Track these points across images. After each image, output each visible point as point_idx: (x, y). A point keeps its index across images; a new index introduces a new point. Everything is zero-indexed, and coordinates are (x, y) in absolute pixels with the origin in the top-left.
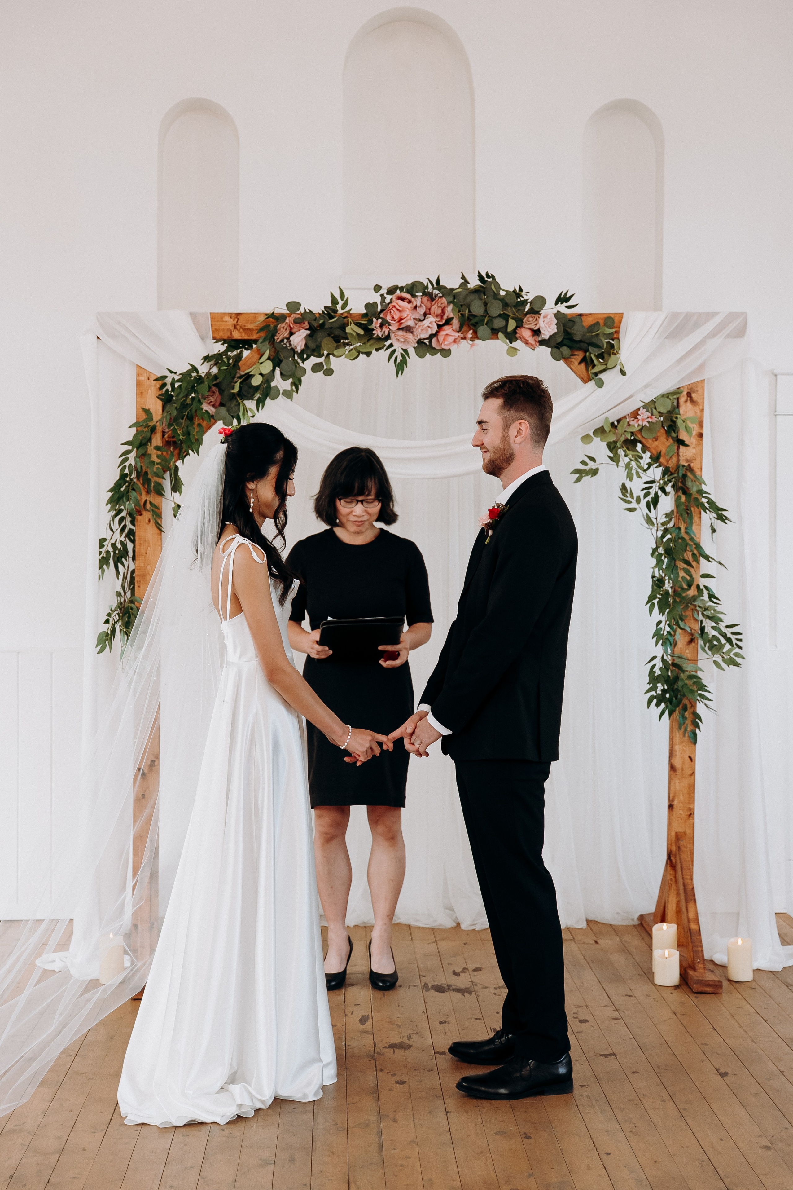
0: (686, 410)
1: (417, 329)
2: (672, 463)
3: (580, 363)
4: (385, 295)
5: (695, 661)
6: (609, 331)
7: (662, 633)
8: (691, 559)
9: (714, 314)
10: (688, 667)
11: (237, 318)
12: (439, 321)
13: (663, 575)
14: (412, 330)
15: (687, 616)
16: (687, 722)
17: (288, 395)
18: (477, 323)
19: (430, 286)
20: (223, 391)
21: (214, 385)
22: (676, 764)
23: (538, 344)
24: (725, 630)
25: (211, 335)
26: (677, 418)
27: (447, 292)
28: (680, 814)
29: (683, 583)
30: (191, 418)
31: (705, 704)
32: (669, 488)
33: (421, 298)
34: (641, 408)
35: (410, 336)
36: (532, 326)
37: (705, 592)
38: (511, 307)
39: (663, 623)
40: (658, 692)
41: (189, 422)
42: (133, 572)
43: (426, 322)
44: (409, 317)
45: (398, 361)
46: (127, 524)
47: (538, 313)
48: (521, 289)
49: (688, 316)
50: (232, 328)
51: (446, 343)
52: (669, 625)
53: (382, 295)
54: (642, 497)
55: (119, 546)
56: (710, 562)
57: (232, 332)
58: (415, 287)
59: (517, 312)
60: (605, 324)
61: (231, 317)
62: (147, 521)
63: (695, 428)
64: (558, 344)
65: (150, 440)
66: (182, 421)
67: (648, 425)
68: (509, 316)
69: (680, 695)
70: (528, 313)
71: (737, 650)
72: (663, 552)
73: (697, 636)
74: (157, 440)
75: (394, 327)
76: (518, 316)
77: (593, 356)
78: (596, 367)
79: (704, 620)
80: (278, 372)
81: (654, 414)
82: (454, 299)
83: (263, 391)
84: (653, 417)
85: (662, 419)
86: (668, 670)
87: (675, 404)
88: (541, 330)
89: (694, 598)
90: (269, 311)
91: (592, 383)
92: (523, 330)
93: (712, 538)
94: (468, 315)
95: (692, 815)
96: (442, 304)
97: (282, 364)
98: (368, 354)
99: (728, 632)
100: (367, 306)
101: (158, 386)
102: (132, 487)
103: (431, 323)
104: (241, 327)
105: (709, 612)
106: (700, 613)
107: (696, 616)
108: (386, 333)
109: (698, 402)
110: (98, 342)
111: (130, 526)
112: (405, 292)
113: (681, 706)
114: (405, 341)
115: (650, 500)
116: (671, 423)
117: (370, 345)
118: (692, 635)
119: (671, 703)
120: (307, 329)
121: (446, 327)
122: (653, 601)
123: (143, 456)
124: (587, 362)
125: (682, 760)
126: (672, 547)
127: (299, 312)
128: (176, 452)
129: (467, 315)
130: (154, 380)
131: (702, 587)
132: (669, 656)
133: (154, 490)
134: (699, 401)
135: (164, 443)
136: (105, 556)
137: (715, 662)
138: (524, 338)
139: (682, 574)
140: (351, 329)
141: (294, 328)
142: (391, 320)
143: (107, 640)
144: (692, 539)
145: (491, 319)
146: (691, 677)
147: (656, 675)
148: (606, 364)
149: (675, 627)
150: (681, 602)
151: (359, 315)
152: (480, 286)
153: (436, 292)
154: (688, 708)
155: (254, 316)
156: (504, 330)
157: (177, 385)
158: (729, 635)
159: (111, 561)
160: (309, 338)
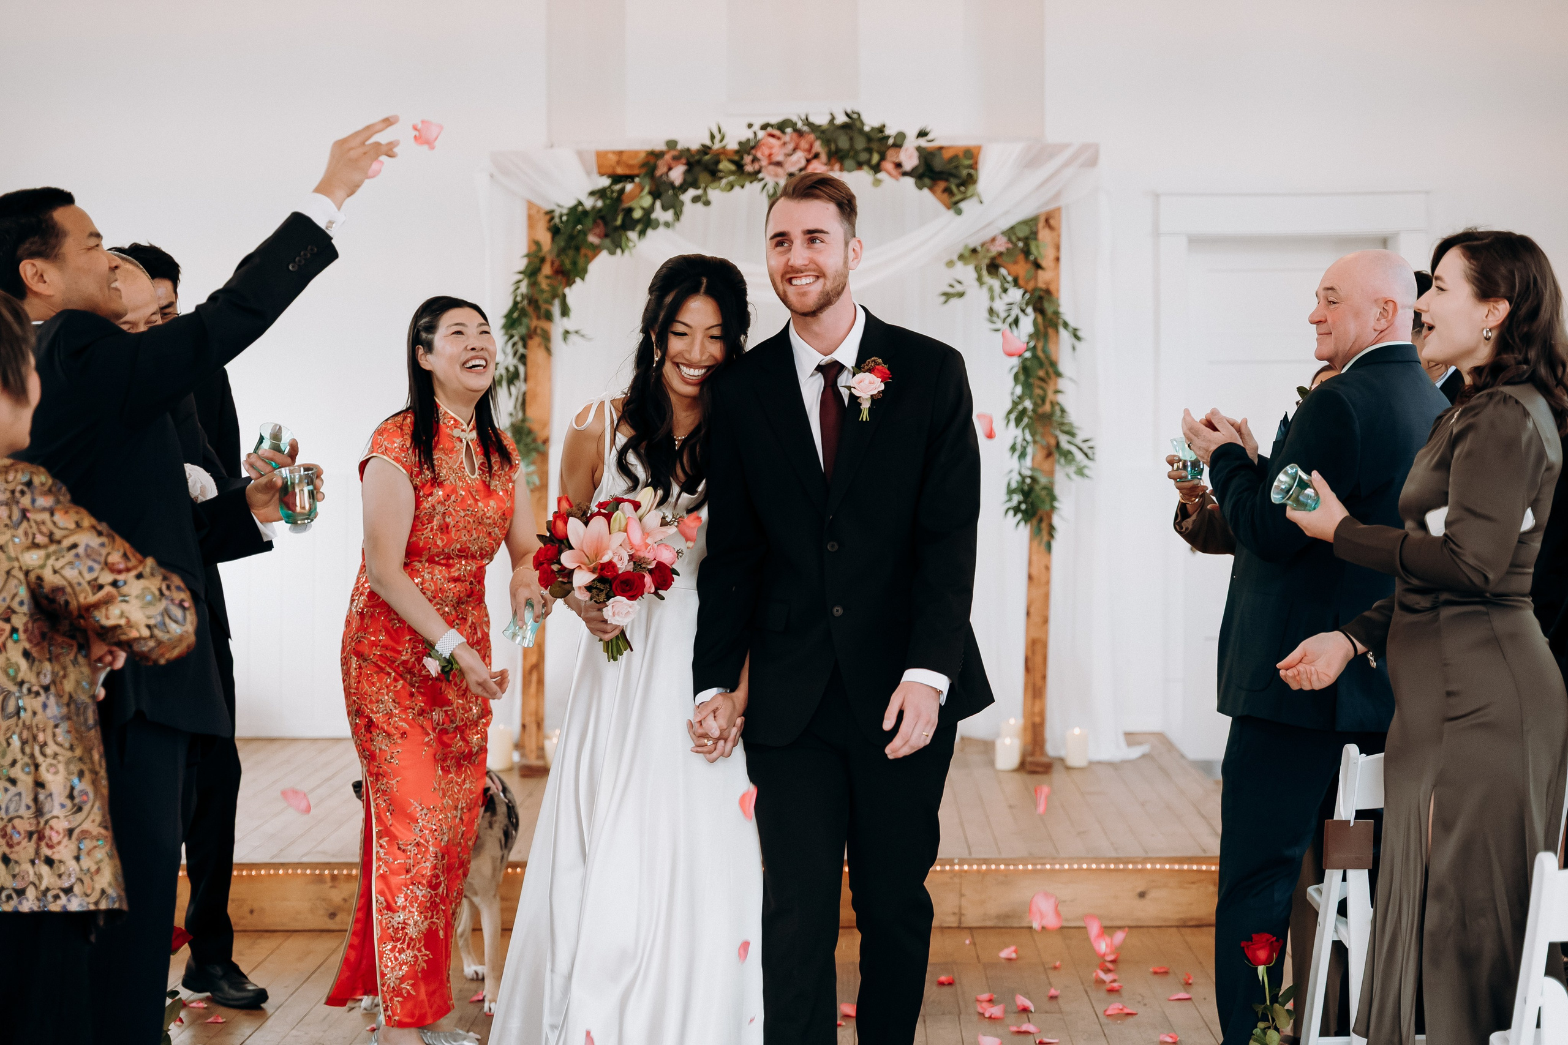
0: (1044, 234)
1: (786, 163)
2: (1030, 286)
3: (942, 192)
4: (758, 133)
5: (1051, 474)
6: (968, 162)
7: (1017, 446)
8: (1046, 378)
9: (1067, 146)
10: (1044, 480)
11: (619, 155)
12: (807, 155)
13: (1022, 393)
14: (781, 165)
15: (1044, 432)
16: (1042, 532)
17: (667, 225)
18: (843, 156)
19: (800, 125)
20: (607, 223)
21: (599, 217)
22: (1033, 574)
23: (900, 175)
24: (1080, 444)
25: (595, 170)
26: (1033, 242)
27: (815, 128)
28: (1037, 620)
29: (1039, 401)
30: (577, 249)
31: (1058, 515)
32: (1030, 310)
33: (790, 135)
34: (999, 235)
35: (779, 170)
36: (894, 159)
37: (1057, 407)
38: (874, 142)
39: (1019, 437)
40: (1013, 504)
41: (575, 252)
42: (524, 394)
43: (794, 158)
44: (778, 153)
46: (519, 348)
47: (900, 146)
48: (884, 125)
49: (1043, 148)
50: (616, 164)
52: (1025, 440)
53: (754, 132)
54: (1005, 319)
56: (1063, 380)
57: (616, 167)
58: (785, 124)
59: (880, 146)
60: (965, 156)
61: (614, 155)
62: (538, 345)
63: (1051, 254)
64: (920, 175)
65: (540, 269)
66: (569, 252)
67: (1005, 249)
68: (873, 150)
69: (1036, 507)
70: (890, 147)
71: (1090, 462)
73: (1053, 450)
74: (547, 270)
75: (764, 163)
76: (881, 150)
77: (953, 186)
78: (957, 195)
79: (1060, 434)
80: (658, 204)
81: (1012, 240)
82: (822, 135)
83: (644, 222)
84: (1010, 242)
86: (1024, 483)
87: (1032, 230)
88: (903, 163)
89: (1051, 413)
90: (649, 147)
91: (953, 209)
92: (886, 163)
94: (835, 149)
95: (1048, 622)
96: (809, 139)
97: (664, 197)
98: (743, 187)
99: (1084, 446)
100: (740, 143)
101: (547, 220)
102: (523, 313)
103: (799, 158)
104: (624, 163)
105: (1063, 428)
106: (1055, 428)
107: (1050, 431)
108: (757, 168)
110: (492, 179)
111: (521, 350)
112: (776, 129)
113: (1037, 517)
114: (776, 175)
115: (1012, 321)
116: (1028, 248)
117: (743, 179)
118: (1049, 449)
119: (1026, 514)
120: (684, 165)
121: (814, 161)
122: (1011, 416)
123: (533, 284)
124: (948, 191)
125: (1039, 570)
126: (1028, 365)
127: (676, 149)
128: (564, 279)
129: (833, 150)
130: (543, 214)
131: (1054, 403)
132: (1025, 470)
133: (544, 316)
134: (1056, 227)
135: (553, 272)
137: (1068, 474)
138: (887, 170)
140: (725, 165)
141: (672, 164)
142: (762, 156)
144: (1048, 357)
145: (857, 153)
146: (1045, 488)
147: (1013, 487)
148: (965, 194)
149: (1032, 441)
151: (731, 151)
152: (846, 123)
153: (805, 128)
154: (1044, 520)
155: (636, 153)
156: (868, 163)
157: (564, 218)
158: (1086, 450)
159: (504, 384)
160: (687, 172)
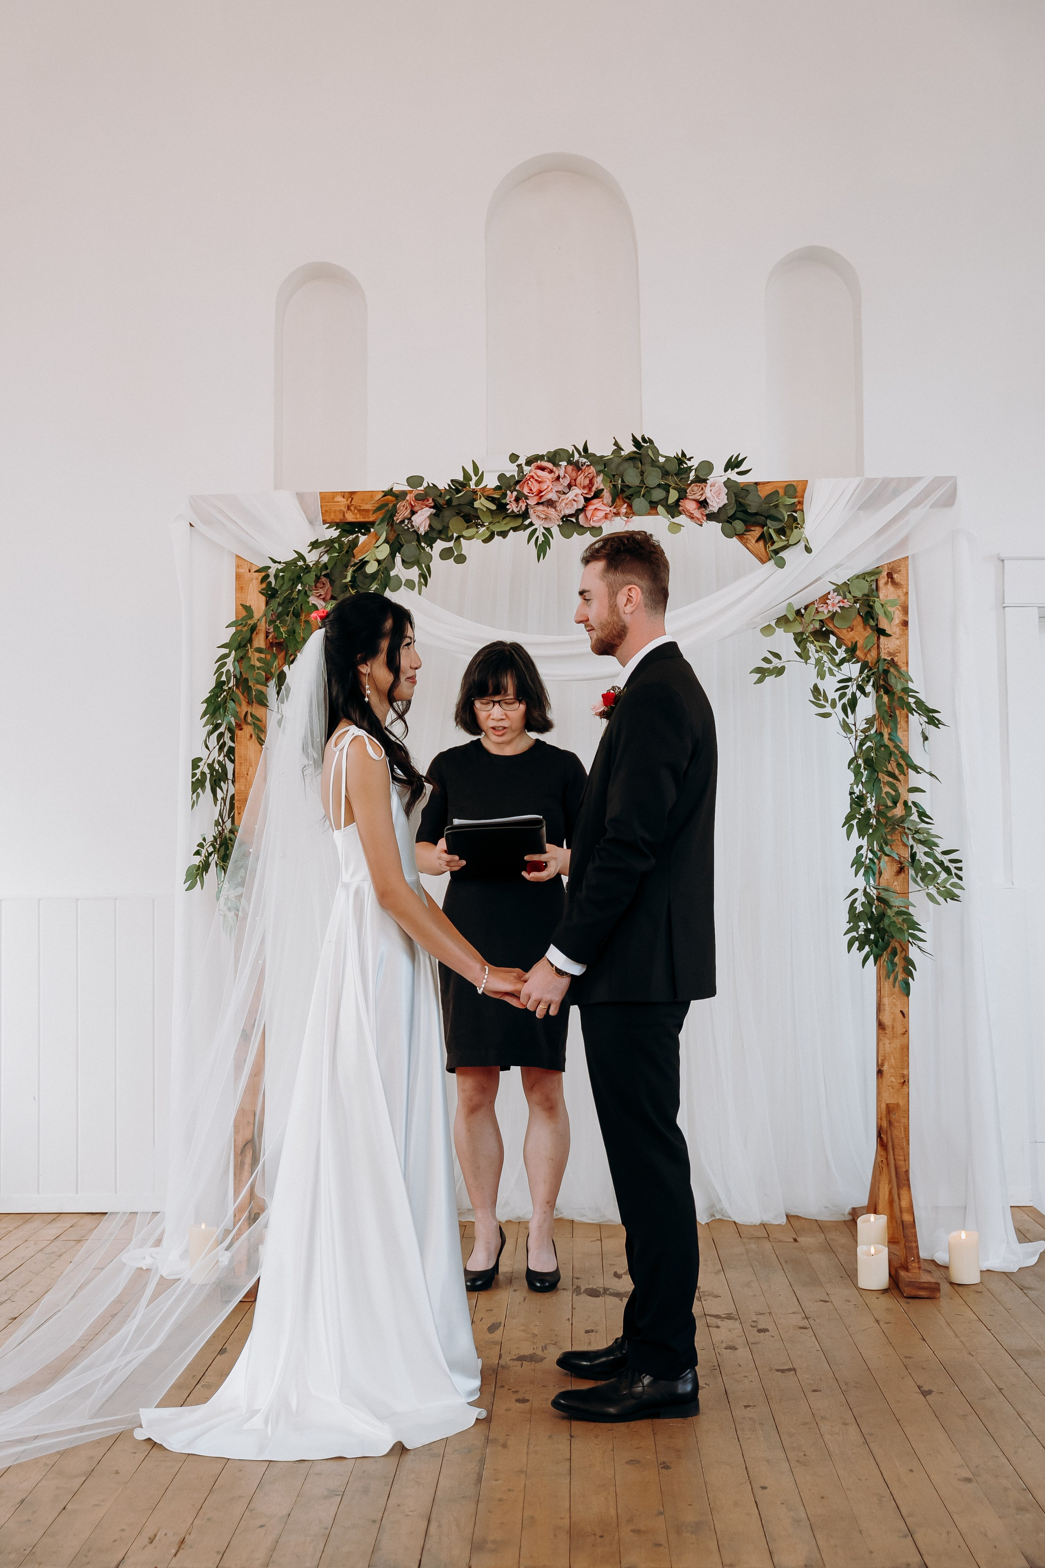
0: (886, 593)
1: (560, 503)
2: (871, 657)
3: (757, 541)
4: (523, 465)
5: (906, 894)
6: (790, 501)
7: (863, 860)
8: (897, 772)
9: (917, 480)
10: (896, 902)
11: (351, 497)
12: (586, 494)
13: (864, 792)
14: (554, 505)
15: (894, 841)
16: (897, 969)
17: (410, 584)
18: (632, 495)
19: (576, 456)
20: (334, 582)
21: (326, 576)
22: (884, 1021)
23: (705, 518)
24: (940, 857)
25: (320, 518)
26: (874, 602)
27: (596, 460)
28: (892, 1081)
29: (888, 801)
30: (297, 615)
31: (919, 947)
32: (869, 688)
33: (565, 468)
34: (832, 592)
35: (551, 511)
36: (697, 497)
37: (914, 810)
38: (672, 476)
39: (865, 848)
40: (859, 934)
41: (294, 618)
42: (233, 797)
43: (571, 495)
44: (549, 489)
45: (540, 542)
46: (226, 740)
47: (705, 481)
48: (683, 454)
49: (886, 483)
50: (345, 510)
51: (595, 519)
52: (872, 851)
53: (519, 466)
54: (837, 700)
55: (217, 766)
56: (920, 774)
57: (346, 514)
58: (558, 456)
59: (680, 481)
60: (785, 494)
61: (344, 497)
62: (248, 736)
63: (898, 617)
64: (728, 518)
65: (250, 641)
66: (287, 618)
67: (839, 611)
68: (670, 486)
69: (888, 936)
70: (692, 482)
71: (956, 880)
72: (863, 765)
73: (907, 864)
74: (260, 641)
75: (532, 502)
76: (681, 486)
77: (771, 531)
78: (776, 543)
79: (915, 845)
81: (847, 597)
82: (605, 468)
83: (381, 581)
84: (846, 601)
85: (858, 605)
86: (871, 906)
87: (874, 587)
88: (708, 500)
89: (903, 819)
90: (386, 488)
91: (772, 562)
92: (687, 501)
93: (924, 746)
94: (621, 485)
95: (906, 1083)
96: (589, 474)
97: (404, 549)
98: (504, 534)
99: (945, 859)
100: (501, 477)
101: (260, 578)
102: (230, 696)
103: (576, 496)
104: (355, 508)
105: (921, 836)
106: (910, 837)
107: (905, 839)
108: (523, 508)
109: (901, 585)
110: (191, 529)
111: (229, 743)
112: (546, 461)
113: (889, 949)
114: (547, 519)
115: (846, 703)
116: (869, 609)
117: (506, 524)
118: (901, 863)
119: (876, 946)
120: (431, 507)
121: (595, 501)
122: (851, 822)
123: (239, 660)
124: (766, 539)
125: (893, 1016)
126: (873, 757)
127: (422, 488)
128: (282, 654)
129: (619, 486)
130: (255, 572)
131: (910, 804)
132: (872, 888)
133: (256, 700)
134: (902, 582)
135: (268, 645)
136: (200, 778)
137: (929, 895)
138: (688, 511)
139: (887, 789)
140: (481, 504)
141: (415, 506)
142: (529, 493)
143: (198, 874)
144: (897, 747)
145: (649, 490)
146: (900, 913)
147: (857, 912)
148: (788, 540)
149: (879, 854)
150: (886, 823)
151: (492, 489)
152: (635, 452)
153: (584, 460)
154: (899, 952)
155: (372, 493)
156: (664, 502)
157: (281, 574)
158: (947, 863)
159: (208, 784)
160: (434, 514)
